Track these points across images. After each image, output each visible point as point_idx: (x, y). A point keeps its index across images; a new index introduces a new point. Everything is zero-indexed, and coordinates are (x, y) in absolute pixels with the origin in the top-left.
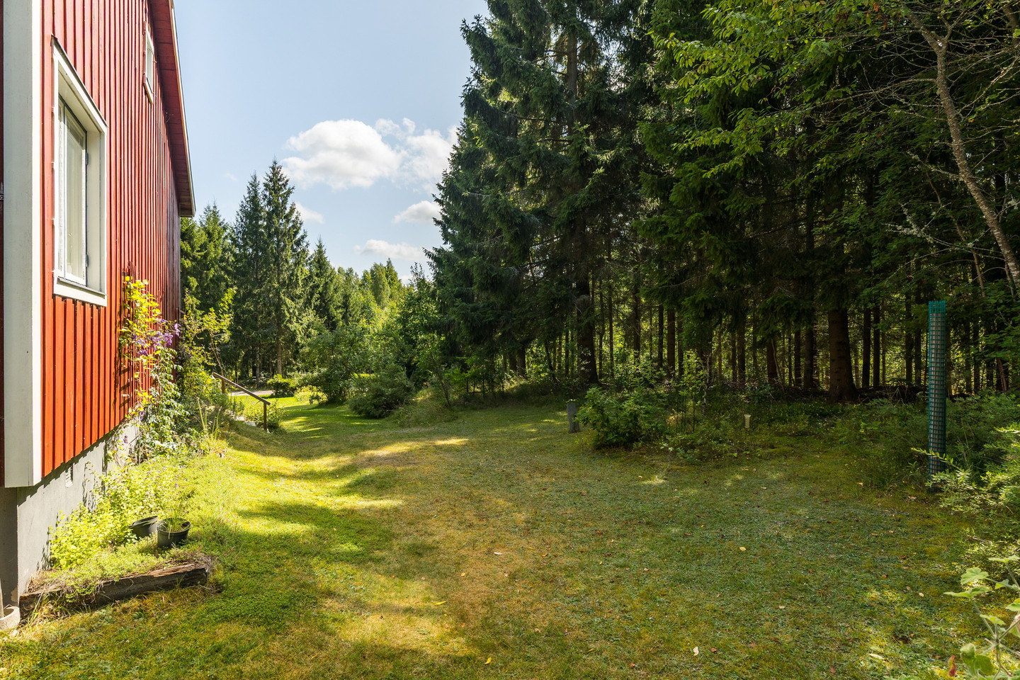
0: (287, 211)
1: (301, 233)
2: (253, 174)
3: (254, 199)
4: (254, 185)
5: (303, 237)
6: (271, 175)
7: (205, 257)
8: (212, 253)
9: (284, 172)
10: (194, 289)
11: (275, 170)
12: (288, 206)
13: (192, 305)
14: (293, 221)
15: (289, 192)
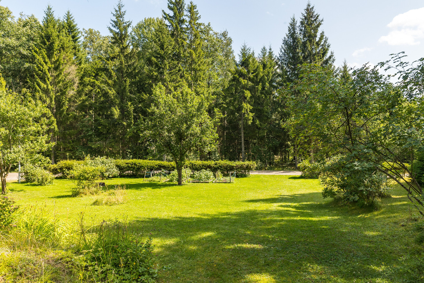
0: (317, 39)
1: (328, 55)
2: (292, 17)
3: (292, 35)
4: (293, 25)
5: (330, 57)
6: (306, 15)
7: (256, 76)
8: (261, 73)
9: (316, 12)
10: (248, 99)
11: (309, 11)
12: (318, 35)
13: (247, 110)
14: (322, 45)
15: (319, 24)
